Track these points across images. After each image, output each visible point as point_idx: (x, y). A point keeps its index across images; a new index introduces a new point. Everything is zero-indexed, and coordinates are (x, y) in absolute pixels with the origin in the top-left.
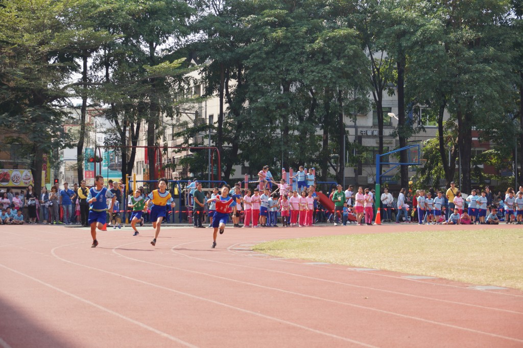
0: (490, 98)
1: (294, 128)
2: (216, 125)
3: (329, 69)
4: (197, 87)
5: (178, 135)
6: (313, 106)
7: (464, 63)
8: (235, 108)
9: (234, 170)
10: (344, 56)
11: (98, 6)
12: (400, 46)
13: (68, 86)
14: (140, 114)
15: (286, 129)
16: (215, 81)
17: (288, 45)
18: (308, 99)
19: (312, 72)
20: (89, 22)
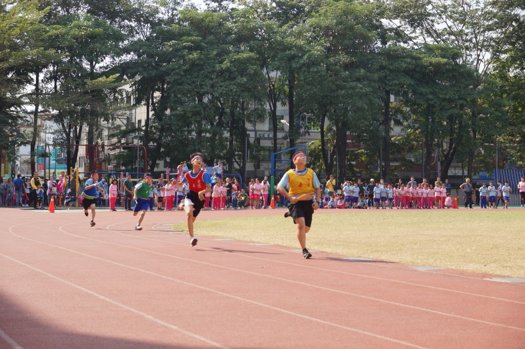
0: (361, 109)
1: (206, 131)
2: (144, 128)
3: (234, 84)
4: (129, 98)
5: (113, 136)
6: (222, 113)
7: (341, 81)
8: (159, 115)
9: (158, 164)
10: (246, 75)
11: (48, 32)
12: (291, 67)
13: (23, 96)
14: (82, 119)
15: (199, 133)
16: (143, 93)
17: (202, 65)
18: (218, 108)
19: (221, 86)
20: (40, 43)
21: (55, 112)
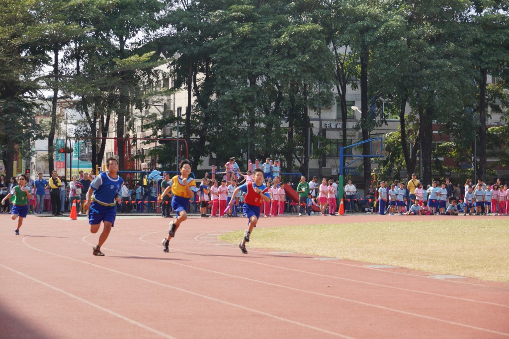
0: (450, 93)
1: (260, 121)
2: (184, 117)
3: (294, 63)
4: (166, 80)
5: (147, 127)
6: (279, 99)
7: (426, 59)
8: (203, 101)
9: (202, 161)
10: (309, 51)
11: (69, 1)
12: (364, 41)
13: (40, 78)
14: (110, 107)
15: (252, 122)
16: (183, 75)
17: (254, 40)
18: (274, 92)
19: (278, 66)
20: (60, 16)
21: (77, 98)
